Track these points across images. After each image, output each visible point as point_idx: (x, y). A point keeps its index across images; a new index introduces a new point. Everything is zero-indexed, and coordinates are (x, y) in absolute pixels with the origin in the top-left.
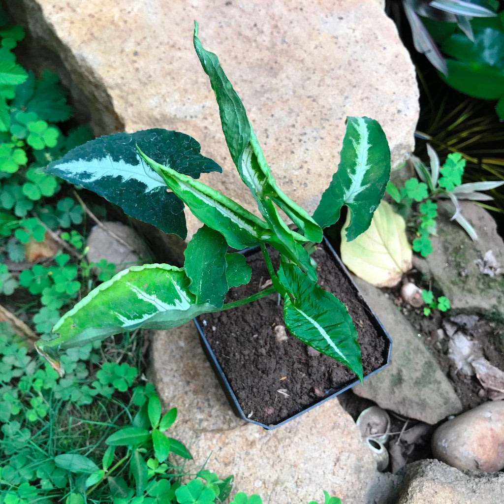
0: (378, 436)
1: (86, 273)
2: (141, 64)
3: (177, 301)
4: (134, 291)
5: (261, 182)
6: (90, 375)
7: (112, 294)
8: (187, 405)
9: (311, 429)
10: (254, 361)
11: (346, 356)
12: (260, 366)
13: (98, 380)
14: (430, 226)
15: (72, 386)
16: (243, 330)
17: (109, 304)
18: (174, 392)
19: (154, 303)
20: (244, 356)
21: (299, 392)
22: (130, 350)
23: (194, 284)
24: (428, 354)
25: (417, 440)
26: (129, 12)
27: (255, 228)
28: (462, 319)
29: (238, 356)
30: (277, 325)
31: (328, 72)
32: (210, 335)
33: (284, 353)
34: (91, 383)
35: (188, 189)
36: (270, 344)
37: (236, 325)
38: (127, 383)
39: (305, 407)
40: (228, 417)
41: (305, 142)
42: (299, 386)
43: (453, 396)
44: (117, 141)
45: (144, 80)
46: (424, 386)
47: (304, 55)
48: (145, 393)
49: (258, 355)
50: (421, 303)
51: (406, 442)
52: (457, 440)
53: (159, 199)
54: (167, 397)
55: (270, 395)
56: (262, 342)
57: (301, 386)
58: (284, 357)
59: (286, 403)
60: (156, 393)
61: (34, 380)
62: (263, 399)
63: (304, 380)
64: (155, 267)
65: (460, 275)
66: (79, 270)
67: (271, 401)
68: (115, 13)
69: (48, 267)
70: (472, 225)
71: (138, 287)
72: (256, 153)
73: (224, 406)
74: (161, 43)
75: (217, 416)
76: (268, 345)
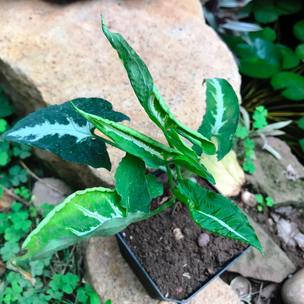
0: (245, 297)
1: (34, 214)
2: (58, 68)
3: (113, 215)
4: (81, 210)
5: (163, 119)
6: (44, 285)
7: (64, 214)
8: (116, 296)
9: (204, 299)
10: (163, 256)
11: (245, 237)
12: (168, 259)
13: (51, 288)
14: (252, 154)
15: (32, 296)
16: (151, 235)
17: (64, 222)
18: (106, 288)
19: (96, 218)
20: (156, 254)
21: (197, 273)
22: (71, 263)
23: (124, 199)
24: (267, 235)
25: (271, 295)
26: (47, 38)
27: (162, 153)
28: (282, 210)
29: (151, 254)
30: (174, 228)
31: (179, 61)
32: (129, 242)
33: (182, 247)
34: (46, 291)
35: (111, 130)
36: (172, 242)
37: (146, 232)
38: (72, 287)
39: (203, 284)
40: (146, 300)
41: (173, 104)
42: (197, 269)
43: (288, 261)
44: (52, 111)
45: (61, 78)
46: (269, 257)
47: (162, 53)
48: (85, 292)
49: (165, 251)
50: (255, 204)
51: (264, 298)
52: (299, 290)
53: (87, 146)
54: (102, 292)
55: (178, 278)
56: (166, 242)
57: (198, 268)
58: (183, 250)
59: (190, 283)
60: (93, 290)
61: (4, 296)
62: (174, 282)
63: (199, 264)
64: (94, 190)
65: (275, 182)
66: (29, 213)
67: (179, 283)
68: (38, 40)
69: (7, 213)
70: (277, 150)
71: (84, 206)
72: (158, 98)
73: (142, 292)
74: (70, 55)
75: (139, 301)
76: (171, 243)
